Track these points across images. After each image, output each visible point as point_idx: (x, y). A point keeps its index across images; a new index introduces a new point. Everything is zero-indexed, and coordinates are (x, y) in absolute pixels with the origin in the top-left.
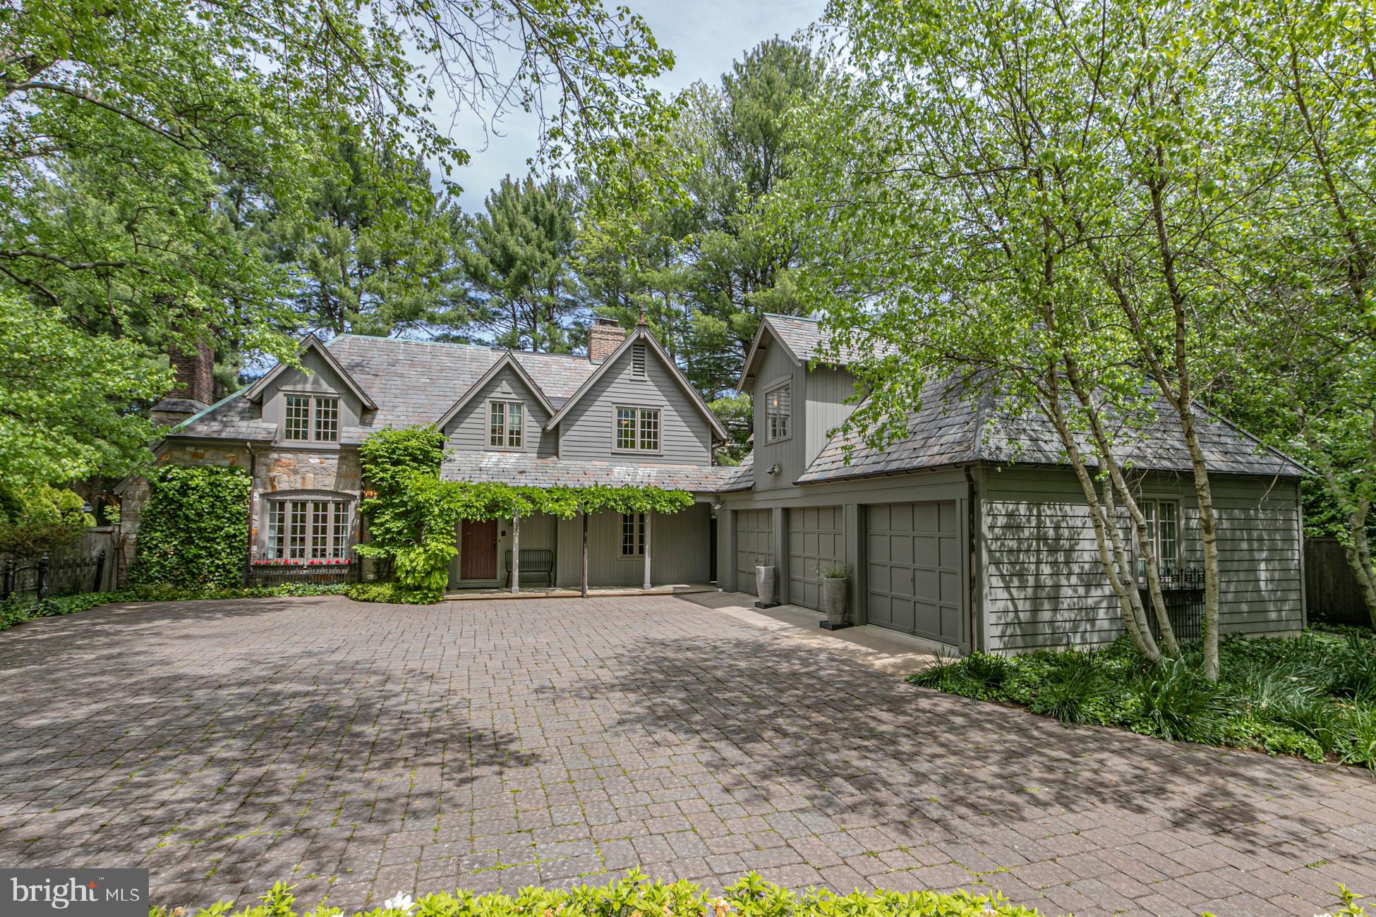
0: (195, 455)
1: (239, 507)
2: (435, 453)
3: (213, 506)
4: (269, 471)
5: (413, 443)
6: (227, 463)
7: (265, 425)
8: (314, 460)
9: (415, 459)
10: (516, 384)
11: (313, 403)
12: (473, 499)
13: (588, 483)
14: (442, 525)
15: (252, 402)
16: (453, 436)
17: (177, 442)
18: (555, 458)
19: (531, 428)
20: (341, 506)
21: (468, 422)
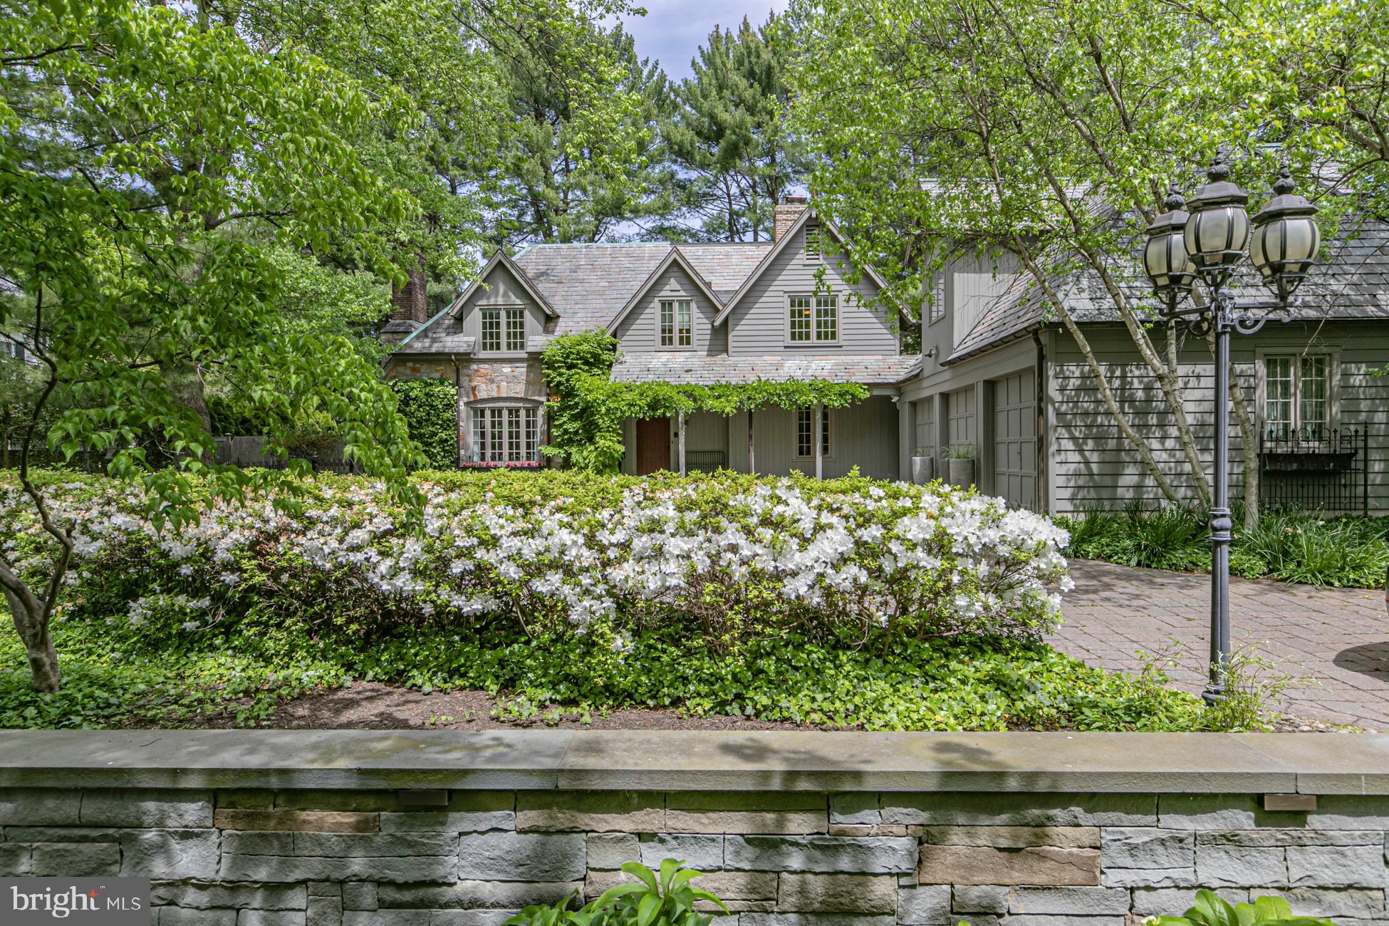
0: (414, 370)
1: (447, 415)
2: (606, 356)
3: (428, 414)
4: (470, 381)
5: (585, 347)
6: (437, 375)
7: (466, 339)
8: (507, 369)
9: (586, 363)
10: (684, 281)
11: (503, 314)
12: (636, 398)
13: (752, 379)
14: (608, 423)
15: (454, 317)
16: (625, 338)
17: (400, 359)
18: (724, 356)
19: (700, 325)
20: (531, 412)
21: (640, 323)
